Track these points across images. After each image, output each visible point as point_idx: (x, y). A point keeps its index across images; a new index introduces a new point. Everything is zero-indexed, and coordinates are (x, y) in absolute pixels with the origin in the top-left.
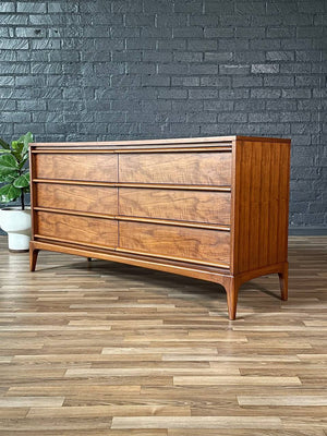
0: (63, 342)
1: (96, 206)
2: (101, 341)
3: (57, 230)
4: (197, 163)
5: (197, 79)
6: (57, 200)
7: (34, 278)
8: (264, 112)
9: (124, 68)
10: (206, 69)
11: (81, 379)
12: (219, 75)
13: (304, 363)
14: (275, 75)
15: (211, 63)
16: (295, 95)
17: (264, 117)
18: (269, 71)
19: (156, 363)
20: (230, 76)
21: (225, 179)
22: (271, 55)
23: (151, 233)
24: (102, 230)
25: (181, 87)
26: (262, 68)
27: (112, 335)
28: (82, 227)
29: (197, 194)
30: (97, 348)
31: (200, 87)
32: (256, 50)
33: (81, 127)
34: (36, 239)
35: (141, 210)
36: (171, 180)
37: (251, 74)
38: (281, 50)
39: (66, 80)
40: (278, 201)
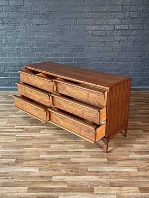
4: (88, 94)
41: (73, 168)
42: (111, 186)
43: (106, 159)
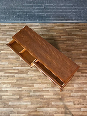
41: (46, 103)
42: (62, 114)
43: (60, 96)
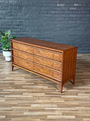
0: (22, 102)
1: (28, 59)
2: (31, 102)
3: (18, 62)
5: (54, 11)
6: (18, 55)
7: (13, 74)
8: (72, 21)
9: (34, 8)
10: (57, 9)
11: (27, 116)
12: (60, 10)
13: (77, 111)
14: (76, 10)
15: (58, 7)
16: (81, 16)
17: (72, 22)
18: (74, 9)
19: (43, 110)
20: (64, 10)
21: (60, 60)
22: (75, 5)
23: (42, 68)
24: (30, 65)
25: (50, 14)
26: (72, 8)
27: (33, 99)
28: (25, 63)
29: (53, 62)
30: (30, 104)
31: (55, 13)
32: (71, 3)
33: (23, 25)
34: (13, 63)
35: (40, 62)
36: (47, 57)
37: (69, 10)
38: (78, 3)
39: (18, 11)
40: (73, 63)
